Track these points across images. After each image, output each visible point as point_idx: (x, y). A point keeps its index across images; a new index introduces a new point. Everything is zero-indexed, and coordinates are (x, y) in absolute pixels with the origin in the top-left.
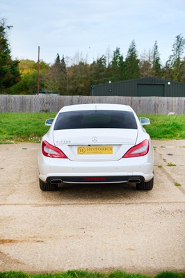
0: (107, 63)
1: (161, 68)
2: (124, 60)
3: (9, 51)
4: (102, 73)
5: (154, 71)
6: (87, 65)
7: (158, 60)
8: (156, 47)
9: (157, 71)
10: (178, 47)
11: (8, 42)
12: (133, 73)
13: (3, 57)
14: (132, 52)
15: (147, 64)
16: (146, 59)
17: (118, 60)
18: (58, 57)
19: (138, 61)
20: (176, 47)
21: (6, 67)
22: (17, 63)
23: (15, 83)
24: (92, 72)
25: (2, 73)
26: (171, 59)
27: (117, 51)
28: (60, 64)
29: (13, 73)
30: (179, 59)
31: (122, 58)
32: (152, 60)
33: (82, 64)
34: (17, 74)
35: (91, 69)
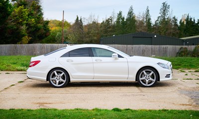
0: (113, 22)
1: (152, 25)
2: (125, 20)
3: (42, 14)
5: (147, 28)
6: (98, 24)
7: (150, 19)
8: (148, 11)
9: (149, 28)
10: (164, 11)
11: (41, 8)
12: (131, 29)
13: (38, 18)
15: (141, 23)
16: (141, 19)
17: (121, 20)
18: (78, 18)
19: (135, 21)
20: (162, 11)
21: (39, 25)
22: (47, 22)
23: (46, 36)
24: (102, 29)
25: (37, 29)
26: (159, 19)
27: (120, 14)
28: (78, 22)
29: (45, 30)
30: (164, 19)
31: (124, 18)
32: (145, 20)
33: (94, 23)
34: (47, 30)
35: (101, 27)
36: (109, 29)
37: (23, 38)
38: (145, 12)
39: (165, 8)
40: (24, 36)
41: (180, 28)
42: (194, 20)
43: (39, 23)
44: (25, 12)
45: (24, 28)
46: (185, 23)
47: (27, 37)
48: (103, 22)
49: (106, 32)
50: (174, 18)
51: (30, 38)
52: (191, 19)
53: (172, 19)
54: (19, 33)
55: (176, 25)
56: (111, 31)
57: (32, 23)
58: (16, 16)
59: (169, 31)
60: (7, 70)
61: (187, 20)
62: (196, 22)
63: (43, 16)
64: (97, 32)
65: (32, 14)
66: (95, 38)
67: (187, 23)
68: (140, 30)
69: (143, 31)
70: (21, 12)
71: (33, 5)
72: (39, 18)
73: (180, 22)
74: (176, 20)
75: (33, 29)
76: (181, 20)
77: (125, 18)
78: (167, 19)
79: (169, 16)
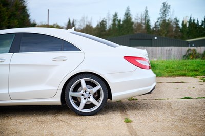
0: (107, 25)
1: (151, 28)
2: (122, 23)
3: (28, 16)
4: (104, 33)
5: (146, 31)
6: (92, 27)
7: (148, 21)
8: (147, 11)
9: (148, 31)
10: (165, 11)
11: (27, 8)
12: (128, 32)
13: (22, 20)
14: (127, 15)
15: (140, 25)
16: (139, 21)
17: (117, 22)
18: (70, 21)
19: (133, 23)
20: (163, 11)
22: (34, 25)
26: (159, 21)
27: (116, 15)
28: (70, 26)
30: (165, 20)
31: (120, 21)
32: (144, 22)
38: (143, 13)
39: (166, 8)
41: (182, 31)
42: (198, 21)
46: (187, 25)
48: (98, 25)
50: (176, 19)
52: (194, 21)
53: (174, 21)
55: (178, 27)
57: (15, 25)
59: (170, 34)
61: (190, 22)
62: (200, 24)
63: (30, 18)
65: (15, 14)
67: (189, 25)
68: (138, 32)
71: (16, 5)
72: (24, 19)
73: (183, 24)
74: (178, 21)
76: (183, 22)
77: (122, 20)
78: (168, 20)
79: (170, 17)
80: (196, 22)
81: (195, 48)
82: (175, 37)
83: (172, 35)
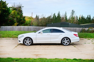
0: (51, 18)
1: (67, 19)
2: (56, 17)
5: (65, 20)
8: (66, 13)
10: (73, 13)
12: (59, 21)
14: (59, 14)
15: (63, 18)
17: (55, 17)
18: (37, 16)
19: (60, 17)
20: (72, 13)
21: (22, 18)
22: (25, 17)
23: (24, 23)
24: (47, 20)
25: (21, 20)
26: (70, 17)
27: (55, 14)
28: (37, 18)
29: (24, 20)
30: (73, 17)
32: (65, 17)
33: (44, 18)
34: (25, 20)
35: (46, 19)
36: (50, 21)
37: (15, 23)
38: (65, 14)
39: (73, 12)
40: (15, 22)
41: (79, 21)
42: (85, 17)
43: (21, 17)
44: (16, 13)
45: (15, 19)
47: (16, 23)
48: (47, 17)
49: (49, 21)
50: (77, 16)
51: (18, 24)
52: (83, 17)
53: (76, 17)
54: (13, 21)
55: (77, 19)
56: (51, 21)
57: (19, 18)
58: (12, 14)
59: (74, 22)
60: (12, 38)
61: (82, 17)
62: (86, 18)
63: (23, 15)
64: (45, 21)
65: (19, 13)
66: (44, 24)
67: (82, 18)
68: (62, 21)
69: (64, 22)
70: (14, 13)
71: (19, 10)
72: (21, 15)
74: (77, 17)
75: (19, 20)
76: (79, 17)
78: (74, 17)
79: (75, 15)
80: (84, 17)
81: (84, 28)
82: (76, 23)
83: (75, 22)
